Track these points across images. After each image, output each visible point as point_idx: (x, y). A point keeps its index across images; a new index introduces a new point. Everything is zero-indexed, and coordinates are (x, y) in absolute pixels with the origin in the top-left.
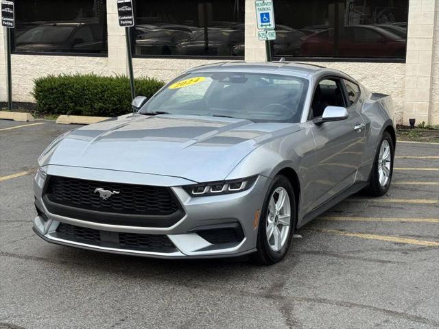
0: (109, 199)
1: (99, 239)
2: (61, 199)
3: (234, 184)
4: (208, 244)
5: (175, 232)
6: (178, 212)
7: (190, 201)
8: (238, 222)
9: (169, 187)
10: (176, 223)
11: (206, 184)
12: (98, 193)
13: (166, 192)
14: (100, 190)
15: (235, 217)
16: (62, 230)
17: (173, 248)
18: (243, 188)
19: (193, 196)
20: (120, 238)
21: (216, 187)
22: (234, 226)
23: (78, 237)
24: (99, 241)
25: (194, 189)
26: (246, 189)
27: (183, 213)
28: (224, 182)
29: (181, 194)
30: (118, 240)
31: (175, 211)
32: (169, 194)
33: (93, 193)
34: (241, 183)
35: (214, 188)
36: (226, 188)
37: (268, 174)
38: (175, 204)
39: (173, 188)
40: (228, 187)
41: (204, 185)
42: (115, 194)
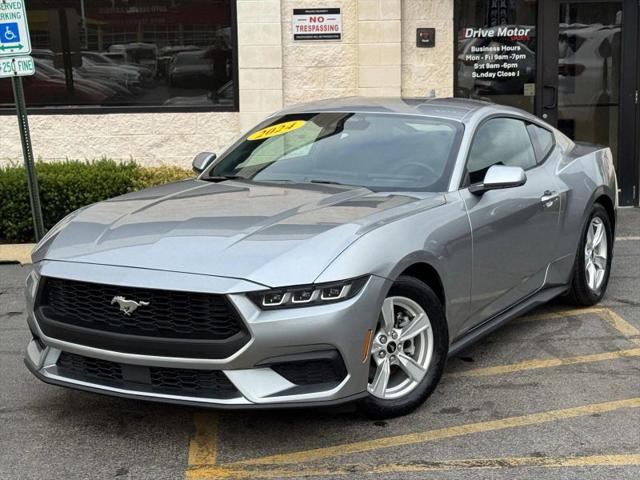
0: (133, 315)
1: (120, 377)
2: (63, 315)
3: (330, 290)
4: (288, 385)
5: (237, 366)
6: (239, 335)
7: (260, 316)
8: (337, 350)
9: (225, 295)
10: (236, 351)
11: (284, 290)
12: (117, 304)
13: (221, 302)
14: (121, 299)
15: (332, 341)
16: (67, 362)
17: (234, 392)
18: (345, 295)
19: (264, 309)
20: (152, 376)
21: (301, 294)
22: (330, 356)
23: (89, 375)
24: (119, 380)
25: (265, 298)
26: (350, 296)
27: (248, 334)
28: (312, 287)
29: (244, 306)
30: (148, 379)
31: (236, 333)
32: (226, 306)
33: (109, 304)
34: (341, 288)
35: (298, 296)
36: (317, 295)
37: (386, 274)
38: (235, 321)
39: (231, 296)
40: (320, 296)
41: (280, 291)
42: (143, 305)
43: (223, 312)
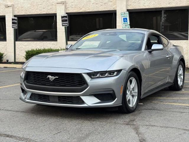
0: (53, 81)
1: (49, 100)
3: (111, 73)
4: (99, 101)
5: (84, 95)
6: (85, 85)
7: (91, 80)
8: (113, 91)
9: (81, 74)
10: (84, 90)
12: (49, 78)
13: (80, 76)
15: (112, 88)
16: (33, 96)
18: (115, 75)
19: (92, 78)
20: (59, 99)
21: (103, 74)
22: (111, 92)
23: (39, 100)
25: (92, 75)
26: (117, 75)
27: (88, 85)
28: (106, 72)
29: (87, 77)
31: (83, 85)
33: (46, 78)
34: (114, 73)
38: (84, 82)
39: (83, 74)
40: (108, 74)
41: (97, 73)
42: (56, 78)
43: (80, 79)
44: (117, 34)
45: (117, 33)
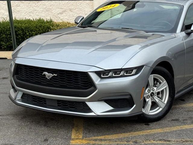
0: (51, 79)
1: (46, 104)
2: (24, 79)
3: (128, 71)
4: (111, 108)
5: (91, 100)
6: (92, 88)
7: (100, 81)
8: (130, 95)
9: (87, 72)
10: (91, 94)
11: (110, 71)
12: (45, 75)
13: (85, 75)
14: (46, 73)
15: (128, 91)
16: (25, 97)
17: (89, 110)
18: (134, 73)
19: (102, 78)
20: (58, 103)
21: (117, 73)
22: (127, 97)
23: (34, 102)
24: (45, 105)
25: (102, 74)
26: (136, 74)
27: (95, 88)
28: (121, 70)
29: (94, 77)
30: (57, 105)
31: (91, 87)
32: (87, 77)
33: (42, 75)
34: (132, 71)
35: (115, 73)
36: (123, 73)
37: (151, 65)
38: (90, 83)
39: (89, 73)
40: (124, 73)
41: (109, 71)
42: (55, 76)
43: (86, 79)
44: (145, 5)
45: (145, 3)
